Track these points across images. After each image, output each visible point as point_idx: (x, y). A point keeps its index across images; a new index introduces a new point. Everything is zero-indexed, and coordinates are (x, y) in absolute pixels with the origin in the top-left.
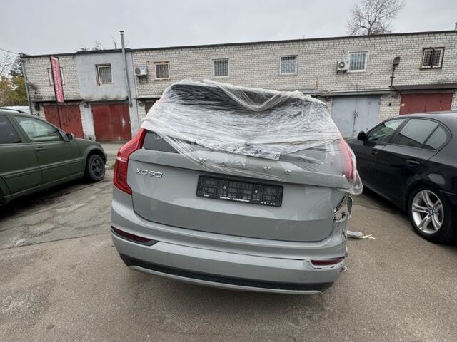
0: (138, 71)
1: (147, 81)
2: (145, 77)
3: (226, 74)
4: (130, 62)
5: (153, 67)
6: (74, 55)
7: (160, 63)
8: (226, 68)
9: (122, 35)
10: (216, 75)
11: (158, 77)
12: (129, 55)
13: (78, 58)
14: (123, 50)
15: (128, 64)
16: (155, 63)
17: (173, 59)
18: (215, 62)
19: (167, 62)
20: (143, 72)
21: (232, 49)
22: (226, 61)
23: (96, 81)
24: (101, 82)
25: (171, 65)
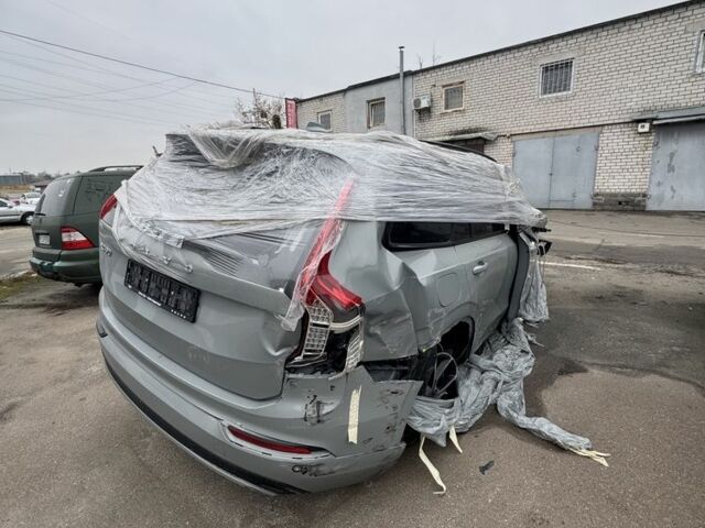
0: (417, 102)
1: (430, 117)
2: (428, 110)
3: (566, 88)
4: (409, 90)
5: (440, 93)
6: (344, 92)
7: (451, 85)
8: (568, 78)
9: (402, 53)
10: (545, 93)
11: (447, 108)
12: (409, 81)
13: (350, 95)
14: (402, 75)
15: (406, 94)
16: (444, 86)
17: (471, 76)
18: (546, 69)
19: (462, 82)
20: (424, 104)
21: (582, 38)
22: (568, 65)
23: (365, 125)
24: (371, 125)
25: (467, 86)
